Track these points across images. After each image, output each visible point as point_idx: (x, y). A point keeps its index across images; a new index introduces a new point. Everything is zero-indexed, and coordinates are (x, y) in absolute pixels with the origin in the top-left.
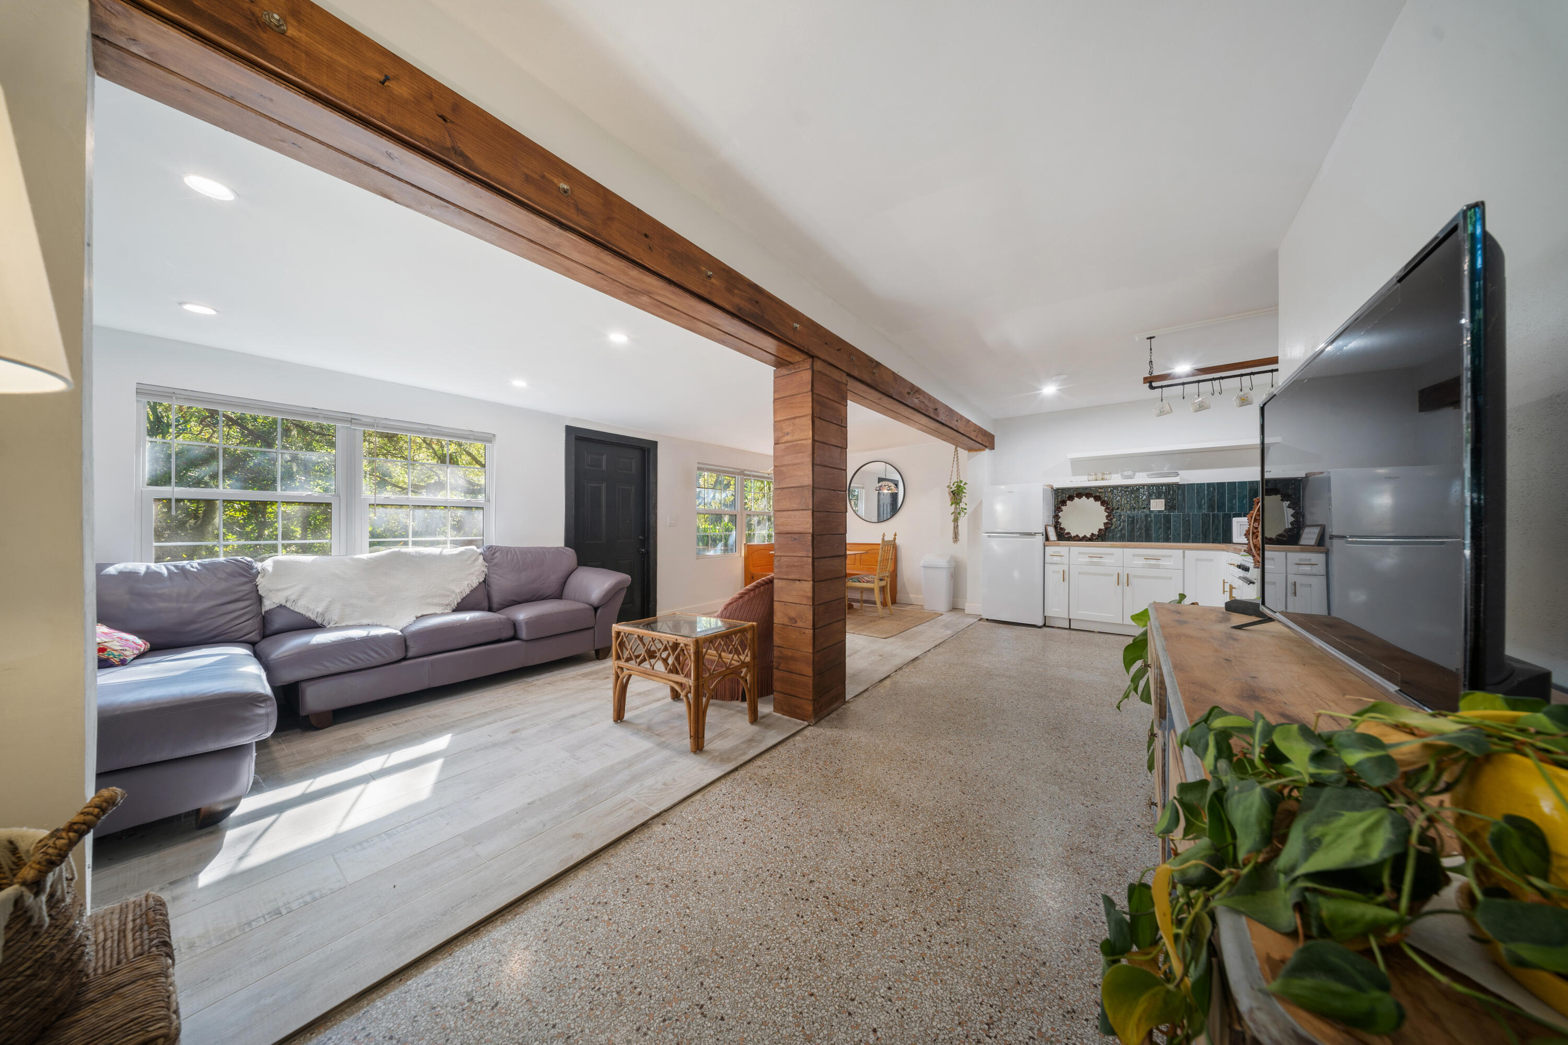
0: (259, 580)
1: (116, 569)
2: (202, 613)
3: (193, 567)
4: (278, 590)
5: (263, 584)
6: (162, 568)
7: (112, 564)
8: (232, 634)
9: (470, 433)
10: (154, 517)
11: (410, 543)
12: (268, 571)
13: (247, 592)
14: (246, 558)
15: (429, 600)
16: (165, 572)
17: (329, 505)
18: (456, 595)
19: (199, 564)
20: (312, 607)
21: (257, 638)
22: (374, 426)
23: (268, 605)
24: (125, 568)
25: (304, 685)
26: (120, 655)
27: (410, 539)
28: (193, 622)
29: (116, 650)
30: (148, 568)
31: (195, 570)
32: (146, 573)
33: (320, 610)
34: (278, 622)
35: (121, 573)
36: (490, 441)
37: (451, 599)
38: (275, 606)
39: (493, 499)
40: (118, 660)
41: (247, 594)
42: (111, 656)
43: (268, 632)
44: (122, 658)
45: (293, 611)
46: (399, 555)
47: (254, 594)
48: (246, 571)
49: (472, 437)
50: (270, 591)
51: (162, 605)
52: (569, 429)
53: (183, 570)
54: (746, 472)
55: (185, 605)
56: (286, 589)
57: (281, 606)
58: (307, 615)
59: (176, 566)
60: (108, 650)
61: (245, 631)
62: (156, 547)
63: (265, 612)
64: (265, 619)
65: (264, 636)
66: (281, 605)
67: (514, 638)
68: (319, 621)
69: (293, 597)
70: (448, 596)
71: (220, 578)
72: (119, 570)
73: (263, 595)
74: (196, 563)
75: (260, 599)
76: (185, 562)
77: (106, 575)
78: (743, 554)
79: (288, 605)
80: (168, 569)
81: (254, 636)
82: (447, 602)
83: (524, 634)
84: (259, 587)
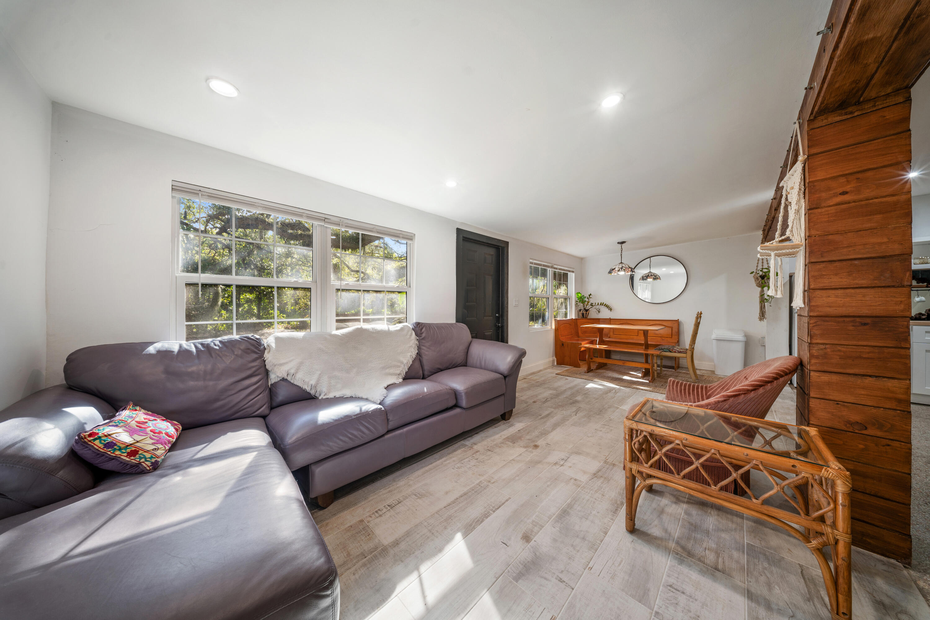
0: (267, 355)
1: (155, 348)
2: (225, 390)
3: (215, 345)
4: (281, 365)
5: (269, 359)
6: (191, 346)
7: (152, 343)
8: (248, 409)
9: (400, 232)
10: (185, 300)
11: (362, 320)
12: (273, 347)
13: (257, 367)
14: (255, 336)
15: (387, 371)
16: (194, 350)
17: (309, 289)
18: (404, 365)
19: (220, 342)
20: (307, 380)
21: (267, 412)
22: (339, 225)
23: (273, 378)
24: (162, 347)
25: (313, 467)
26: (151, 458)
27: (362, 317)
28: (217, 400)
29: (147, 451)
30: (181, 346)
31: (217, 348)
32: (179, 351)
33: (313, 382)
34: (282, 394)
35: (159, 352)
36: (411, 239)
37: (401, 369)
38: (279, 379)
39: (414, 284)
40: (148, 463)
41: (258, 370)
42: (143, 460)
43: (274, 404)
44: (153, 460)
45: (293, 384)
46: (360, 331)
47: (262, 370)
48: (256, 348)
49: (401, 236)
50: (275, 366)
51: (192, 383)
52: (459, 231)
53: (207, 347)
54: (555, 266)
55: (211, 383)
56: (287, 363)
57: (284, 380)
58: (304, 387)
59: (202, 344)
60: (140, 452)
61: (257, 406)
62: (187, 325)
63: (271, 385)
64: (272, 391)
65: (272, 408)
66: (283, 378)
67: (456, 406)
68: (312, 392)
69: (292, 371)
70: (399, 367)
71: (236, 355)
72: (157, 349)
73: (270, 370)
74: (217, 340)
75: (267, 372)
76: (209, 340)
77: (147, 355)
78: (554, 327)
79: (289, 378)
80: (196, 347)
81: (264, 410)
82: (398, 372)
83: (464, 403)
84: (267, 362)
